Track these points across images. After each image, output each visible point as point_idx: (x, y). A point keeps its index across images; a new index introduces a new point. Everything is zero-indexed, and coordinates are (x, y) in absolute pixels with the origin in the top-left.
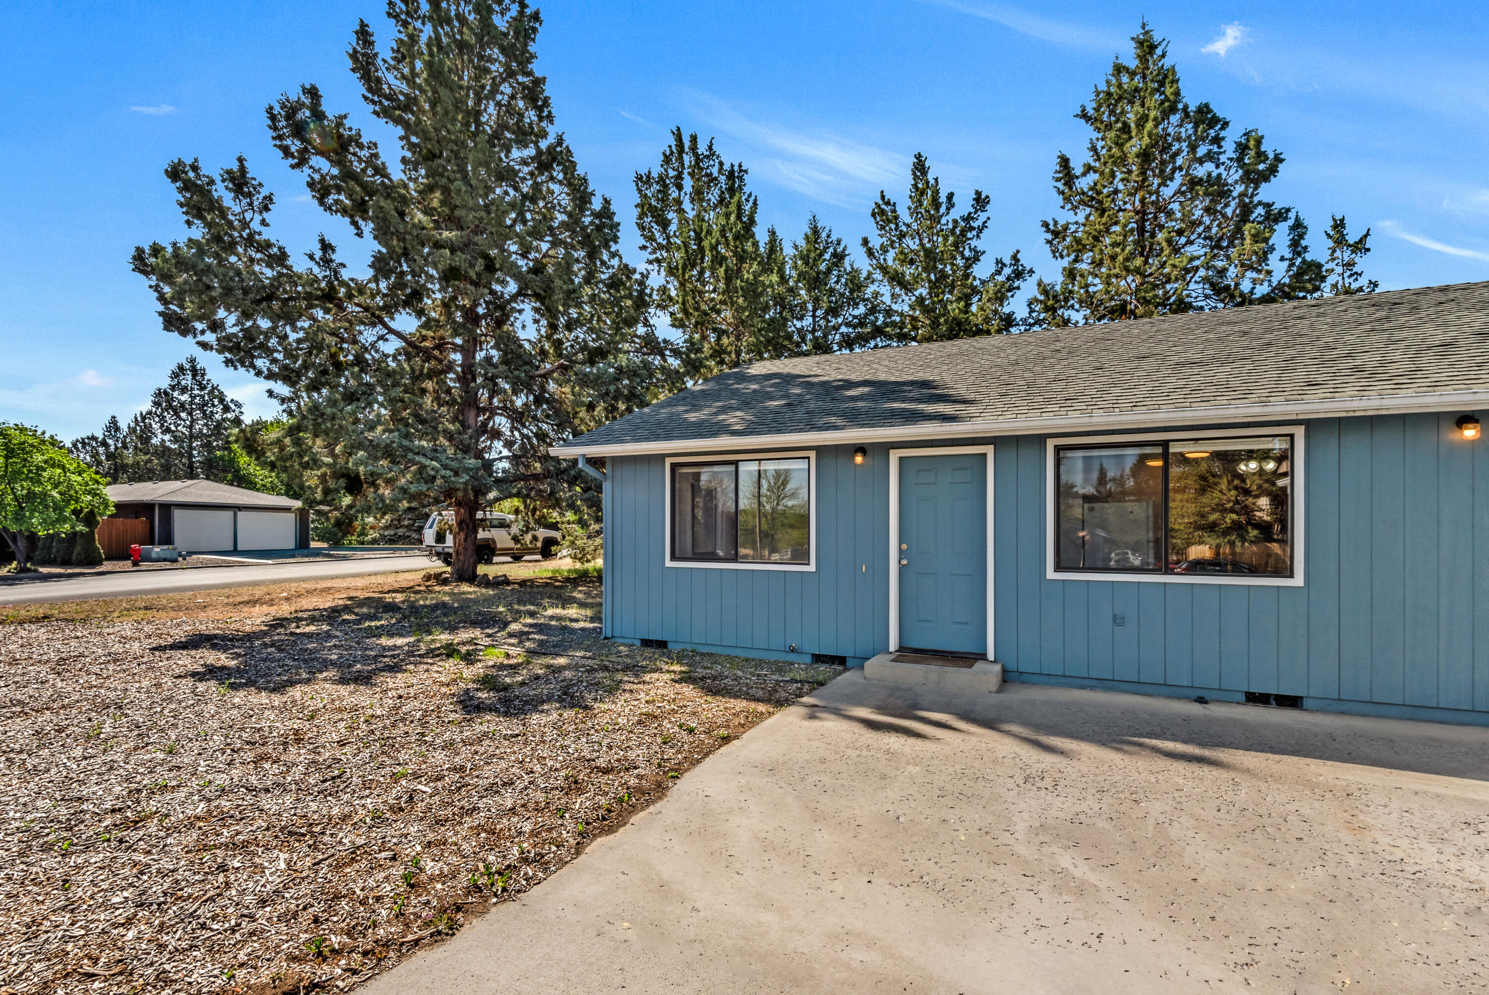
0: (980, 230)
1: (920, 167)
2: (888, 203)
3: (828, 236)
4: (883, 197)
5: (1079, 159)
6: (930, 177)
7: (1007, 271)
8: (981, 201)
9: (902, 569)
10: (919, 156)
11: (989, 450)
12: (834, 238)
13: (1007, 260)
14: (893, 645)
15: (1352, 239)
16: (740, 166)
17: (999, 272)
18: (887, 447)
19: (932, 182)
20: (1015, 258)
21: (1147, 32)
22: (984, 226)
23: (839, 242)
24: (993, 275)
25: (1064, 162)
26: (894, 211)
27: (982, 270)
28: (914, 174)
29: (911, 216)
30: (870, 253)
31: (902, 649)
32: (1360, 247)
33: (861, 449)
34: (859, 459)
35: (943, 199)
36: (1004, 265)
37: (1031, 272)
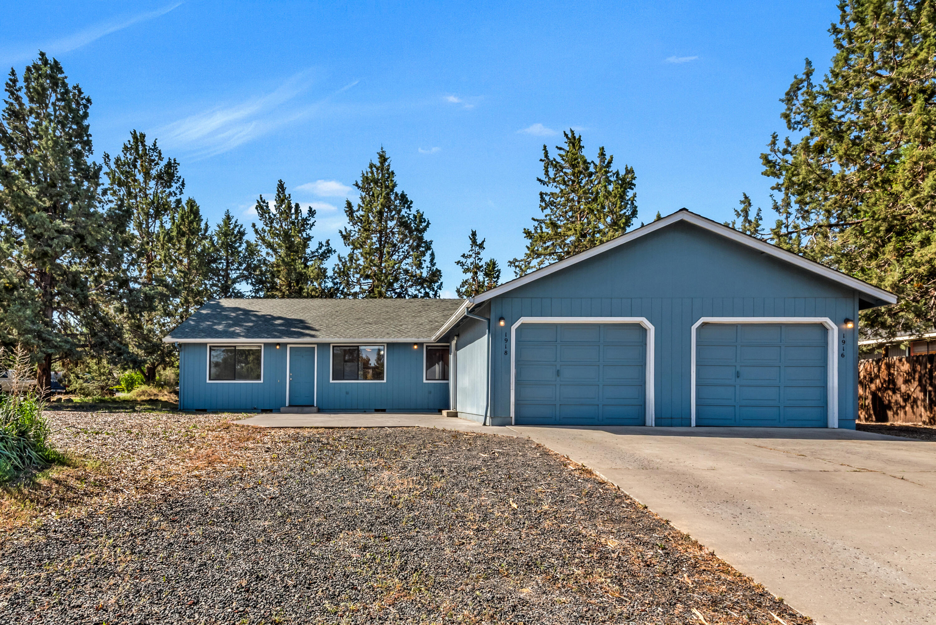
0: (311, 226)
1: (281, 187)
2: (264, 202)
3: (236, 222)
4: (261, 198)
5: (356, 201)
6: (287, 193)
7: (324, 248)
8: (312, 212)
9: (290, 381)
10: (280, 181)
11: (316, 346)
12: (239, 223)
13: (324, 244)
14: (287, 404)
15: (479, 242)
16: (175, 160)
17: (320, 248)
18: (285, 344)
19: (287, 196)
20: (328, 242)
21: (383, 152)
22: (313, 225)
23: (241, 226)
24: (317, 250)
25: (349, 204)
26: (267, 207)
27: (313, 246)
28: (278, 190)
29: (276, 209)
30: (256, 231)
31: (290, 406)
32: (481, 246)
33: (278, 344)
34: (278, 347)
35: (293, 205)
36: (323, 245)
37: (335, 251)
